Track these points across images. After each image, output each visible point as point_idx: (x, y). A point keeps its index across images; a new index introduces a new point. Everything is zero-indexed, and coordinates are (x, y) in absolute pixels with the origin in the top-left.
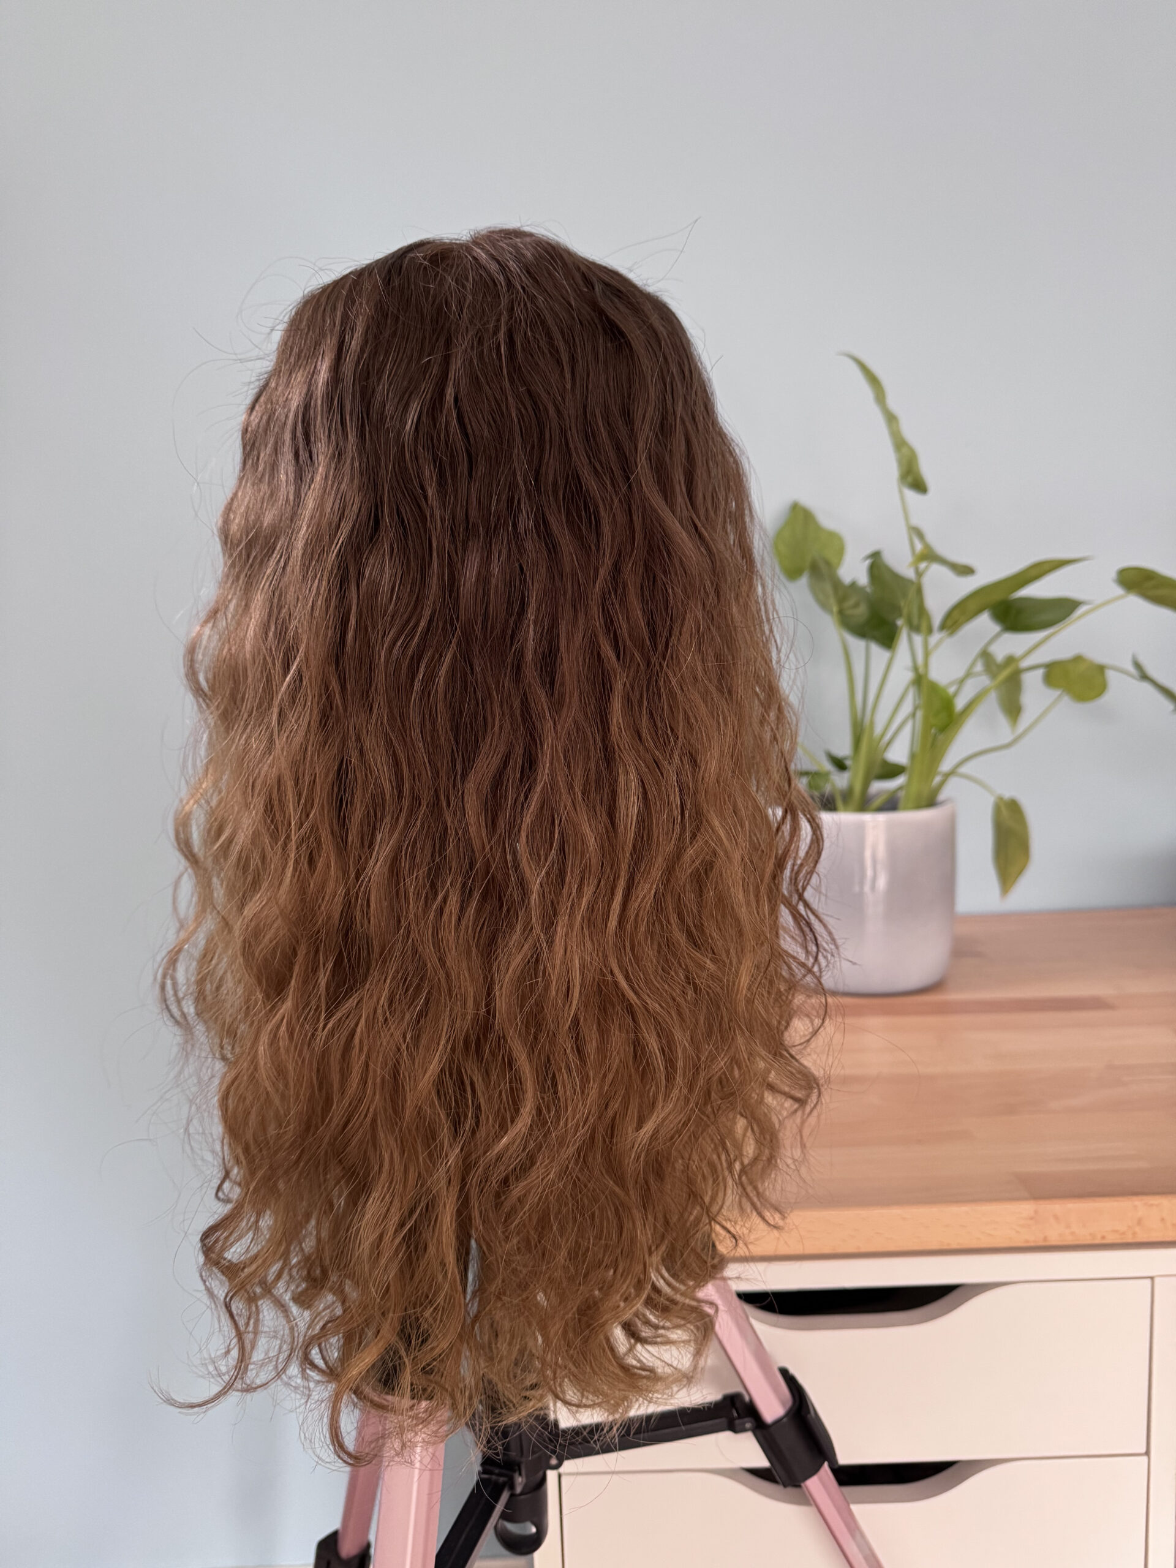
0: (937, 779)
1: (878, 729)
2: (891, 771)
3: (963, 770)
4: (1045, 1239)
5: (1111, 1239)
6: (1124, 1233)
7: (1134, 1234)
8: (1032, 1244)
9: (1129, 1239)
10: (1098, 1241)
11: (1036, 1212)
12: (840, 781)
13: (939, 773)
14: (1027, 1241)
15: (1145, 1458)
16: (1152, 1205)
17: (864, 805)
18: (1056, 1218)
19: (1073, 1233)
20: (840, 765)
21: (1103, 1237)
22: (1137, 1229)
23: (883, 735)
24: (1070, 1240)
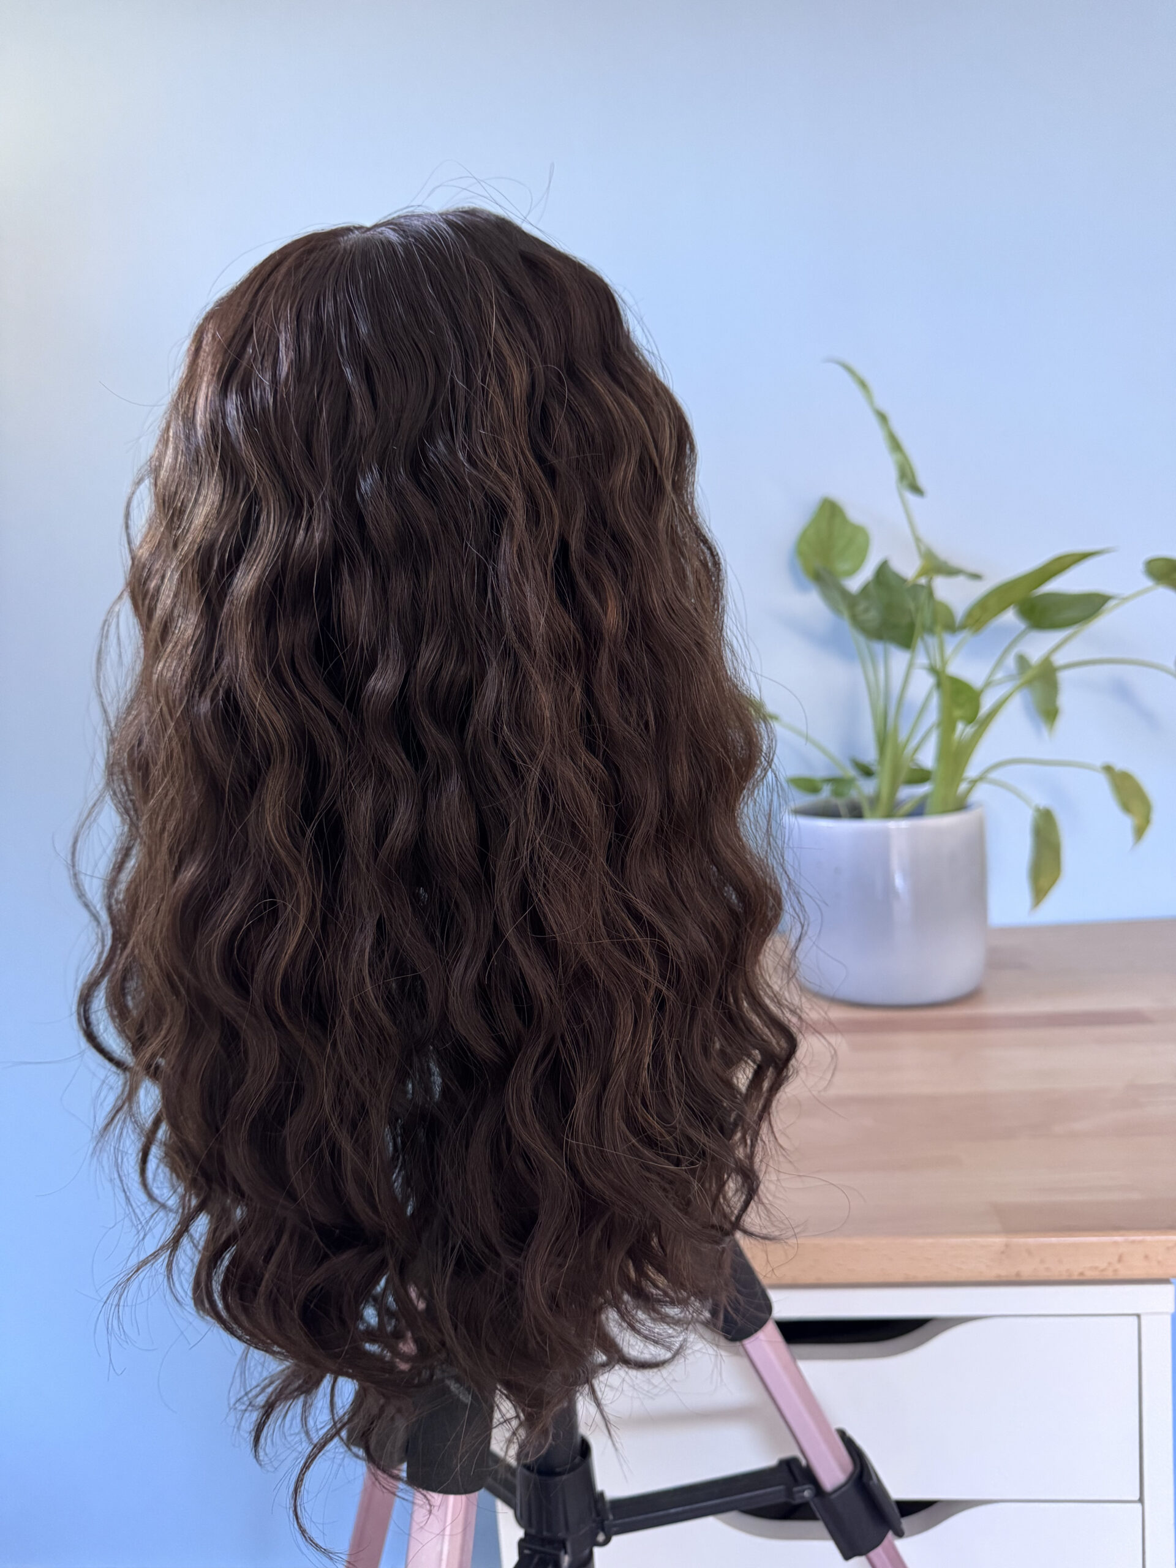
0: (963, 787)
1: (903, 736)
2: (920, 776)
3: (994, 775)
4: (1018, 1274)
5: (1090, 1275)
6: (1103, 1270)
7: (1115, 1271)
8: (1004, 1279)
9: (1109, 1275)
10: (1075, 1277)
11: (1007, 1246)
12: (866, 788)
13: (964, 780)
14: (999, 1276)
15: (1139, 1506)
16: (1133, 1242)
17: (892, 811)
18: (1029, 1252)
19: (1048, 1269)
20: (867, 772)
21: (1082, 1274)
22: (1118, 1266)
23: (908, 741)
24: (1043, 1275)
